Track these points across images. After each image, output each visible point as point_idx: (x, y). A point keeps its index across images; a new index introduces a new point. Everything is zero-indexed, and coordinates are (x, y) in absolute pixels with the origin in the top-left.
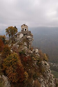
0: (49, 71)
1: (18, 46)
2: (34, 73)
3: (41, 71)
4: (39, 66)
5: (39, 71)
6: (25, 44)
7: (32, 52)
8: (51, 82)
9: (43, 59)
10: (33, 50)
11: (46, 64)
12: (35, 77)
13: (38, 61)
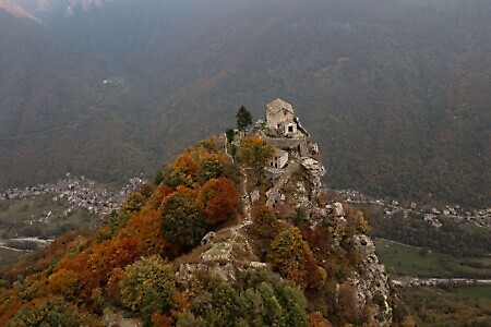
0: (373, 258)
1: (283, 197)
2: (338, 267)
3: (353, 262)
4: (348, 250)
5: (348, 261)
6: (301, 187)
7: (323, 212)
8: (379, 285)
9: (355, 231)
10: (328, 206)
11: (364, 244)
12: (340, 277)
13: (345, 237)
